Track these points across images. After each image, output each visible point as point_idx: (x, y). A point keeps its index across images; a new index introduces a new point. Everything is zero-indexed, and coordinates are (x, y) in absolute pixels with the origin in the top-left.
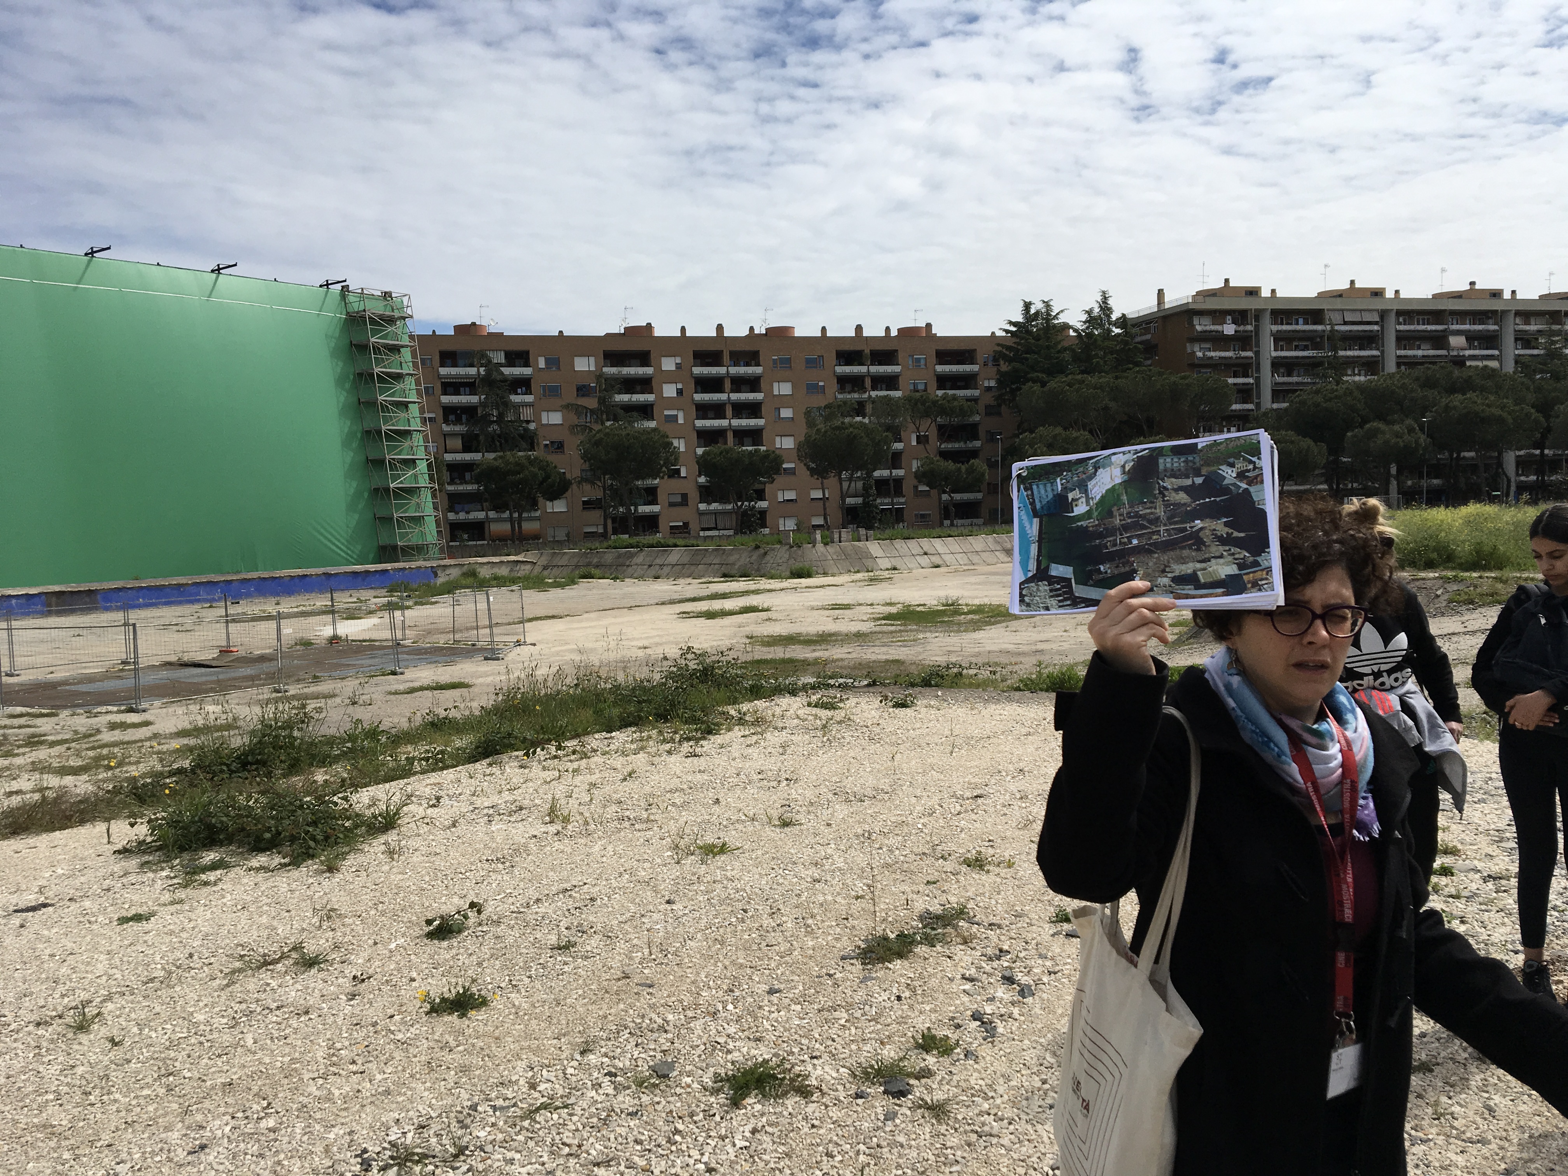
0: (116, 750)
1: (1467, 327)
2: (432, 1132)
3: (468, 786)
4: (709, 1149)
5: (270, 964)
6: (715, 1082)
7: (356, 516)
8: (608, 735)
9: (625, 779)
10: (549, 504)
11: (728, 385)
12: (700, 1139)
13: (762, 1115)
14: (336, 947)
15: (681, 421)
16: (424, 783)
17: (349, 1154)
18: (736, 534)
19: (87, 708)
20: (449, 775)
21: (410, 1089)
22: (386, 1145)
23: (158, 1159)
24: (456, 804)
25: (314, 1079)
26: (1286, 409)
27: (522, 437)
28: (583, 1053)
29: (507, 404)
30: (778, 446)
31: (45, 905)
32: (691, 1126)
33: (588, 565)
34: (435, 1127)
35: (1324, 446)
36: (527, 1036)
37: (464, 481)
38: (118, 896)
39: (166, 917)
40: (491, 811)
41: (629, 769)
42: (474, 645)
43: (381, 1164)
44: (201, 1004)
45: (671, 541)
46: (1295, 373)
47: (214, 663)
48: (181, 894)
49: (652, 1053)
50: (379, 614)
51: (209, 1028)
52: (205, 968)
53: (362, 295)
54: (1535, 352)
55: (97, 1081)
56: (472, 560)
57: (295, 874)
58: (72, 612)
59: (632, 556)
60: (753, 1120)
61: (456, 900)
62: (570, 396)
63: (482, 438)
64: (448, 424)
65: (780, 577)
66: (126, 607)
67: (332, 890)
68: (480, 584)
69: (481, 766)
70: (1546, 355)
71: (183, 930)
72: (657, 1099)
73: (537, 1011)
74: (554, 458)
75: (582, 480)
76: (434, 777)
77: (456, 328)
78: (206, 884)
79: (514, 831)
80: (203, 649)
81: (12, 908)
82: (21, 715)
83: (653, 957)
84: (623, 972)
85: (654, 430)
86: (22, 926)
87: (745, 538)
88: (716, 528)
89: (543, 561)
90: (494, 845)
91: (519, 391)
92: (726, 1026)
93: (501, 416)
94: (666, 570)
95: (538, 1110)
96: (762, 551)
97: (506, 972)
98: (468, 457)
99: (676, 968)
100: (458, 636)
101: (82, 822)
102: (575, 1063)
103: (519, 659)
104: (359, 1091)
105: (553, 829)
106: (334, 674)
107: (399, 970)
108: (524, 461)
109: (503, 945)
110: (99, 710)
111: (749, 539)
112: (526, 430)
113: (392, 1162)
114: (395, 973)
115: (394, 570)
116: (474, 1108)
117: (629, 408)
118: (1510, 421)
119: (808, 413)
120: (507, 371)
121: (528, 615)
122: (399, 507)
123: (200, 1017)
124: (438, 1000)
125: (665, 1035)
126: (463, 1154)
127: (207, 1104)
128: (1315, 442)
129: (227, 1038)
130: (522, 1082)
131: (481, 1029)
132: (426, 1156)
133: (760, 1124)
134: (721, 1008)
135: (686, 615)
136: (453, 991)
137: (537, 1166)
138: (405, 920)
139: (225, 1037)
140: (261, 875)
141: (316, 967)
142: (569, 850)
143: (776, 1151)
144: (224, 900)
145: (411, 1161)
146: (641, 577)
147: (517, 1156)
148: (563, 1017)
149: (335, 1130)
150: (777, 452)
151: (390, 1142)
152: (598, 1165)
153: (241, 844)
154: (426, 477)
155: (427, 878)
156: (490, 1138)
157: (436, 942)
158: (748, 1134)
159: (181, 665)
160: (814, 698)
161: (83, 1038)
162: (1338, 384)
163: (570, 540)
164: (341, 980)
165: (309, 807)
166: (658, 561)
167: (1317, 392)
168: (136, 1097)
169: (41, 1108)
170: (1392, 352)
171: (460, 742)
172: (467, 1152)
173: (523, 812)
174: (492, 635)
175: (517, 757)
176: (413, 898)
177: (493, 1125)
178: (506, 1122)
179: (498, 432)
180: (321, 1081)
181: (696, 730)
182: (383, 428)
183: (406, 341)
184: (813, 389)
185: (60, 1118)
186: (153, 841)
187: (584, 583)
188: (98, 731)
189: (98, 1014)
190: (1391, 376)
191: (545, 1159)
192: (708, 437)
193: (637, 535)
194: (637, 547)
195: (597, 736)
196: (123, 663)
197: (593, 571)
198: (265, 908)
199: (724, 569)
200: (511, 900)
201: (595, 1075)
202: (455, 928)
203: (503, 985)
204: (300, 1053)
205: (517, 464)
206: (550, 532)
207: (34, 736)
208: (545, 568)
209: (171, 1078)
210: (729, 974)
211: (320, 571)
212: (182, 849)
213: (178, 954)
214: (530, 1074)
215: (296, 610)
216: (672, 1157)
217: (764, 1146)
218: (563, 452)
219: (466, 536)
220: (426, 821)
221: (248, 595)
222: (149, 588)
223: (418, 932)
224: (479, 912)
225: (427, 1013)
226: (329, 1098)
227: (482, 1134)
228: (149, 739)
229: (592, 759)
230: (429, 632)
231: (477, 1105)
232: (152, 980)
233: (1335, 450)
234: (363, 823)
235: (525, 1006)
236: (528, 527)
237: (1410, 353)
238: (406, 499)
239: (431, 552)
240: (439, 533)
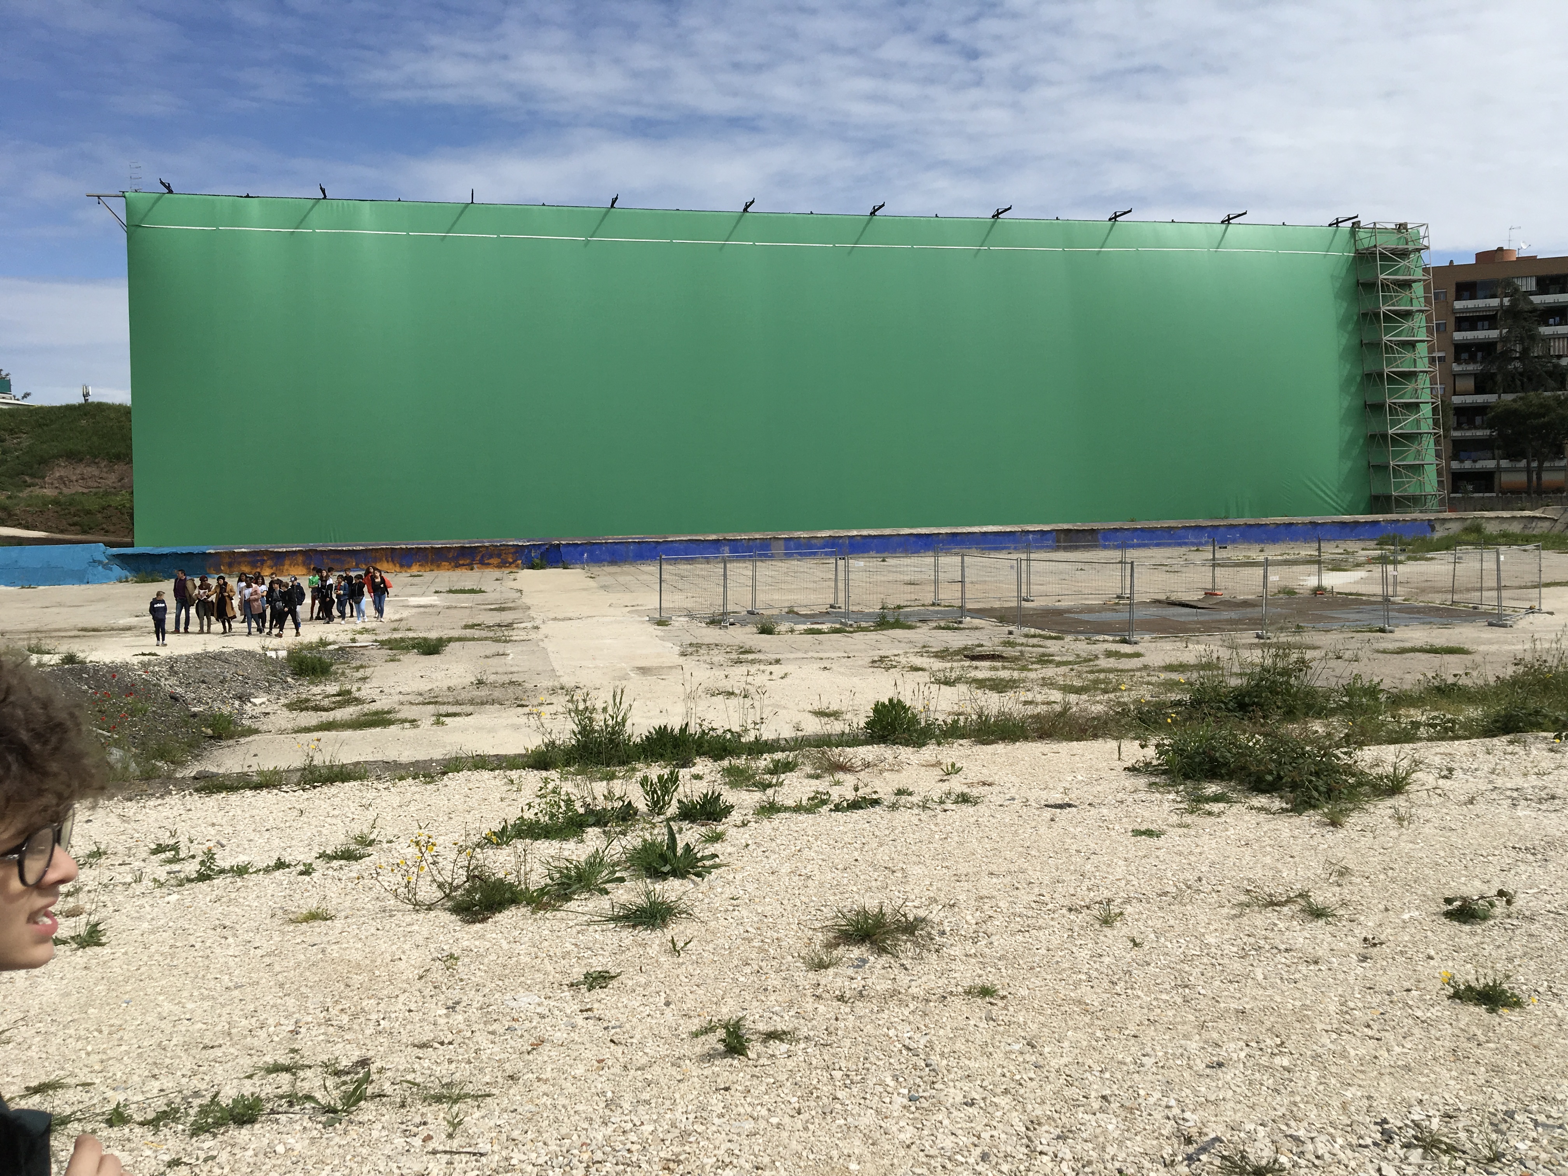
0: (1111, 676)
2: (1460, 1125)
3: (1485, 763)
5: (1276, 905)
7: (1349, 464)
14: (1344, 904)
16: (1433, 751)
17: (1368, 1119)
19: (1087, 636)
20: (1461, 747)
21: (1433, 1072)
22: (1408, 1122)
23: (1179, 1062)
24: (1471, 779)
25: (1327, 1031)
27: (1550, 374)
29: (1533, 338)
31: (1070, 806)
34: (1464, 1121)
37: (1472, 426)
38: (1130, 809)
39: (1173, 837)
40: (1515, 794)
42: (1475, 608)
43: (1403, 1140)
44: (1212, 928)
47: (1200, 605)
48: (1188, 819)
50: (1371, 567)
51: (1220, 952)
52: (1214, 894)
53: (1374, 230)
55: (1122, 975)
56: (1478, 514)
57: (1297, 820)
58: (1076, 548)
61: (1477, 883)
63: (1499, 378)
64: (1460, 363)
66: (1124, 546)
67: (1337, 845)
68: (1488, 541)
69: (1500, 743)
71: (1191, 853)
76: (1444, 747)
77: (1479, 255)
78: (1210, 814)
79: (1546, 821)
80: (1188, 590)
81: (1043, 803)
82: (1034, 636)
86: (1052, 820)
89: (1567, 518)
90: (1522, 832)
91: (1551, 321)
93: (1525, 351)
97: (1544, 977)
98: (1480, 399)
100: (1456, 597)
101: (1095, 737)
103: (1531, 628)
104: (1376, 1057)
106: (1317, 625)
107: (1414, 943)
108: (1552, 403)
109: (1538, 945)
110: (1097, 638)
112: (1556, 366)
113: (1416, 1142)
114: (1410, 945)
115: (1386, 521)
116: (1510, 1114)
120: (1537, 299)
121: (1545, 579)
122: (1396, 455)
123: (1211, 939)
124: (1462, 987)
126: (1499, 1161)
127: (1221, 1024)
129: (1237, 966)
131: (1515, 1030)
132: (1456, 1150)
136: (1482, 981)
138: (1419, 892)
139: (1236, 965)
140: (1262, 816)
141: (1324, 919)
144: (1228, 833)
145: (1439, 1149)
149: (1353, 1089)
151: (1413, 1121)
153: (1241, 782)
154: (1430, 421)
155: (1442, 854)
156: (1532, 1153)
157: (1456, 923)
159: (1169, 604)
161: (1107, 930)
164: (1350, 939)
165: (1310, 756)
168: (1156, 999)
169: (1077, 985)
171: (1474, 712)
172: (1504, 1160)
173: (1557, 801)
174: (1499, 598)
175: (1546, 738)
176: (1427, 871)
177: (1534, 1140)
178: (1550, 1142)
179: (1520, 370)
180: (1334, 1036)
182: (1386, 370)
183: (1419, 274)
185: (1093, 1000)
186: (1160, 765)
188: (1097, 657)
189: (1121, 914)
196: (1118, 597)
198: (1268, 849)
202: (1479, 914)
203: (1540, 990)
204: (1312, 1001)
205: (1541, 405)
207: (1044, 655)
209: (1187, 990)
211: (1307, 519)
212: (1186, 777)
213: (1187, 875)
215: (1279, 558)
219: (1470, 488)
220: (1439, 791)
221: (1234, 541)
222: (1142, 530)
223: (1434, 908)
224: (1509, 902)
225: (1449, 998)
226: (1344, 1055)
227: (1521, 1146)
228: (1139, 670)
230: (1423, 591)
231: (1514, 1112)
232: (1166, 894)
234: (1368, 783)
236: (1550, 478)
238: (1405, 445)
239: (1429, 504)
240: (1440, 483)
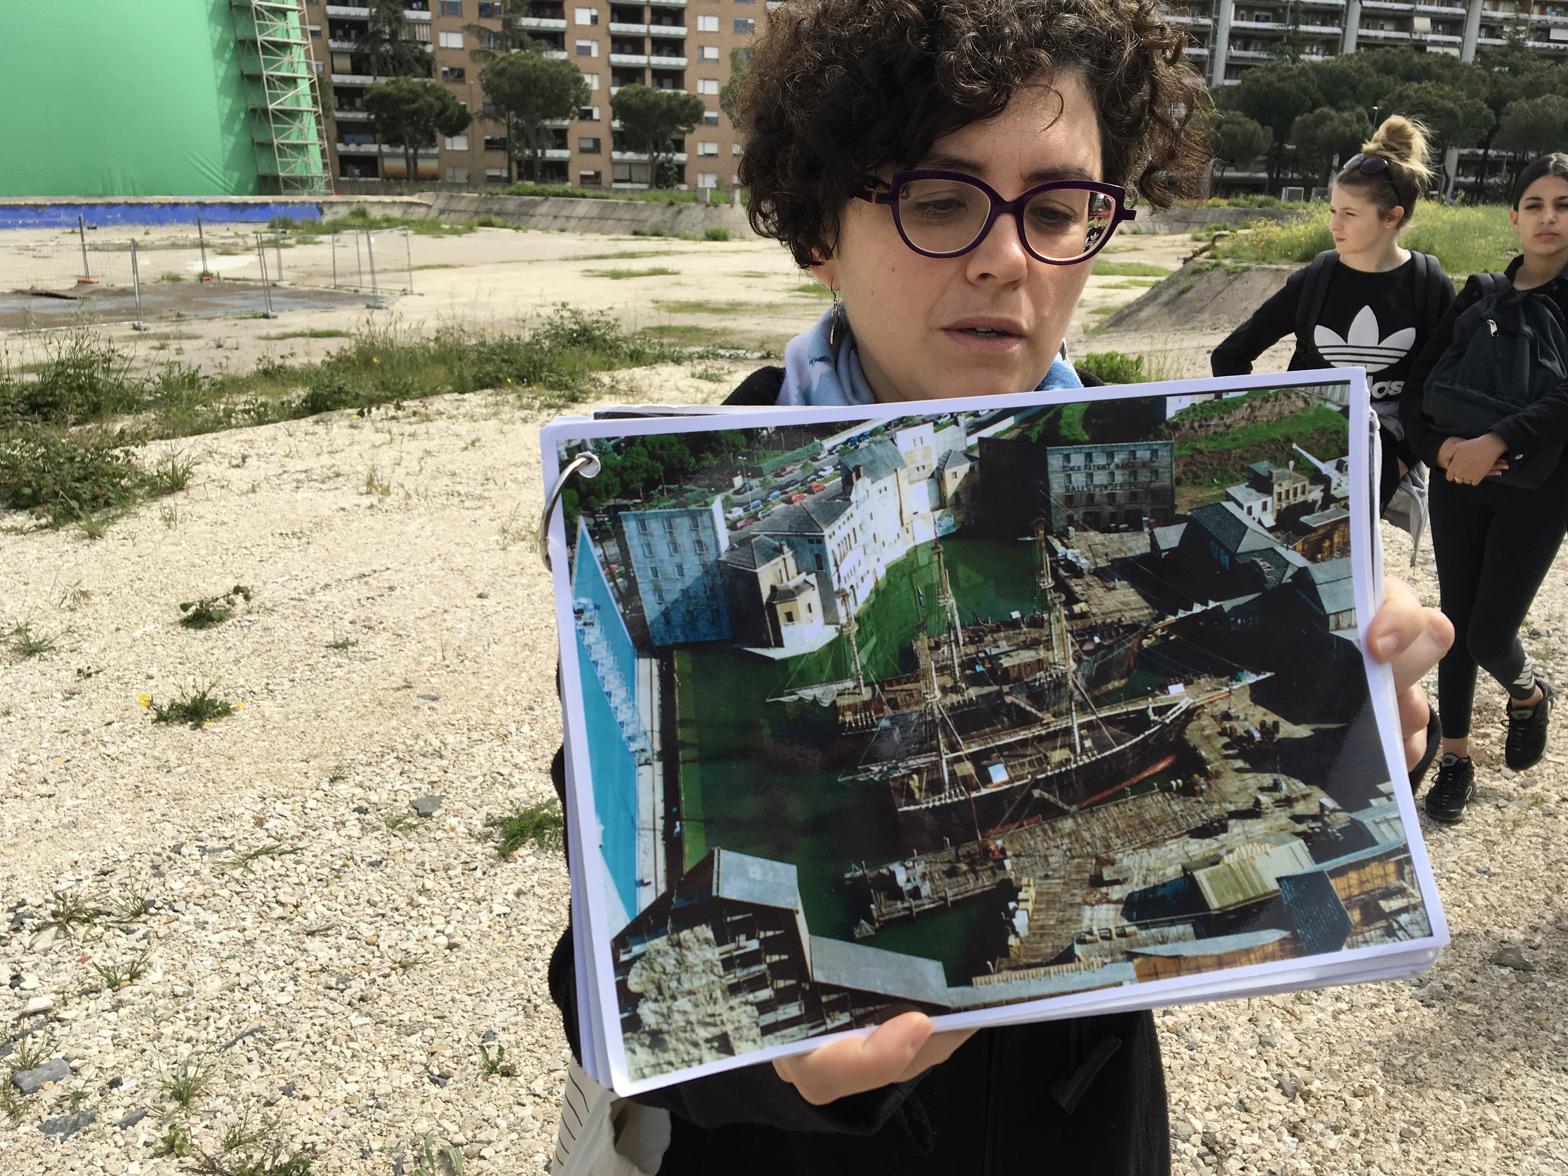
1: (1434, 8)
2: (115, 880)
3: (283, 445)
4: (457, 915)
6: (486, 826)
7: (233, 139)
8: (461, 397)
9: (466, 448)
10: (448, 141)
11: (648, 15)
12: (451, 901)
13: (535, 870)
14: (70, 631)
15: (595, 53)
16: (234, 439)
18: (651, 187)
20: (266, 431)
21: (104, 820)
22: (51, 896)
24: (264, 465)
26: (1237, 87)
27: (418, 60)
28: (333, 780)
29: (400, 20)
30: (700, 90)
32: (443, 883)
33: (489, 211)
34: (121, 873)
35: (1270, 129)
36: (269, 756)
37: (353, 109)
40: (303, 476)
41: (473, 437)
42: (356, 291)
43: (36, 921)
45: (579, 191)
46: (1252, 47)
47: (70, 294)
49: (417, 785)
54: (1498, 42)
56: (362, 198)
57: (51, 537)
59: (536, 204)
60: (522, 878)
62: (471, 15)
63: (373, 59)
64: (335, 40)
65: (694, 238)
67: (87, 560)
68: (371, 225)
69: (306, 423)
70: (1509, 46)
72: (410, 845)
73: (290, 724)
74: (452, 88)
75: (484, 116)
79: (321, 501)
80: (58, 278)
83: (447, 662)
84: (406, 680)
85: (565, 62)
87: (660, 193)
88: (630, 181)
89: (440, 204)
90: (293, 517)
91: (415, 5)
92: (516, 753)
93: (394, 34)
94: (573, 223)
95: (256, 855)
96: (676, 208)
97: (266, 673)
98: (358, 80)
99: (471, 678)
100: (339, 281)
102: (320, 794)
103: (404, 309)
104: (38, 821)
105: (366, 501)
106: (201, 313)
107: (137, 664)
108: (419, 89)
109: (269, 639)
111: (663, 195)
112: (422, 52)
113: (52, 920)
114: (132, 667)
115: (276, 203)
116: (177, 850)
117: (537, 35)
118: (1461, 115)
119: (734, 55)
121: (415, 263)
122: (279, 132)
124: (168, 706)
125: (438, 762)
126: (146, 912)
128: (1263, 124)
130: (248, 816)
131: (214, 745)
132: (98, 913)
133: (529, 884)
134: (513, 730)
135: (590, 273)
136: (189, 696)
137: (235, 933)
138: (162, 602)
140: (12, 537)
141: (38, 655)
142: (379, 527)
143: (540, 921)
145: (79, 919)
146: (545, 229)
147: (213, 918)
148: (319, 733)
150: (699, 98)
151: (57, 893)
152: (311, 934)
154: (309, 99)
155: (203, 553)
156: (187, 891)
157: (191, 630)
158: (511, 897)
159: (33, 294)
160: (700, 369)
162: (1294, 62)
163: (471, 183)
164: (62, 674)
166: (565, 212)
167: (1272, 69)
170: (1354, 30)
171: (289, 395)
172: (152, 910)
173: (339, 479)
174: (374, 282)
175: (349, 415)
176: (179, 576)
177: (196, 873)
178: (212, 870)
179: (391, 53)
181: (559, 397)
182: (259, 38)
184: (741, 26)
187: (484, 231)
190: (1350, 57)
191: (248, 923)
192: (623, 74)
193: (545, 182)
194: (542, 194)
195: (447, 397)
197: (495, 219)
199: (636, 226)
200: (294, 584)
201: (342, 810)
202: (214, 616)
203: (256, 689)
205: (411, 91)
206: (449, 172)
208: (442, 212)
210: (532, 688)
211: (194, 199)
214: (261, 806)
215: (166, 241)
216: (409, 926)
217: (527, 914)
218: (463, 82)
219: (357, 172)
220: (224, 483)
221: (115, 222)
223: (172, 617)
224: (247, 598)
225: (154, 722)
227: (178, 885)
229: (435, 424)
230: (310, 275)
231: (182, 845)
233: (1281, 137)
234: (144, 483)
235: (277, 717)
236: (424, 165)
237: (1372, 33)
238: (286, 123)
239: (316, 187)
240: (325, 165)
